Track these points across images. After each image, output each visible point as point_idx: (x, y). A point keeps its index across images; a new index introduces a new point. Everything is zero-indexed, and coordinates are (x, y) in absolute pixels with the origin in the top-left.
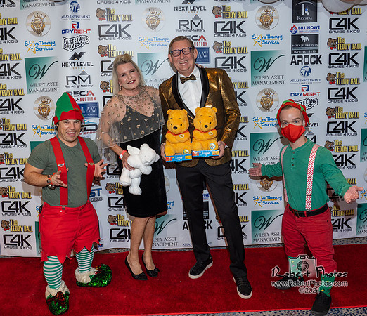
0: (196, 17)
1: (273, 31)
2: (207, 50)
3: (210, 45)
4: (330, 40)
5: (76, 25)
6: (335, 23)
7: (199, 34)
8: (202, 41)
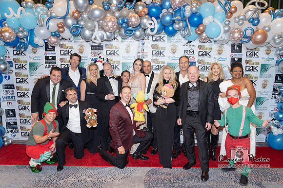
0: (191, 49)
1: (222, 56)
2: (195, 62)
3: (196, 61)
4: (246, 60)
5: (143, 50)
6: (248, 53)
7: (192, 56)
8: (193, 59)
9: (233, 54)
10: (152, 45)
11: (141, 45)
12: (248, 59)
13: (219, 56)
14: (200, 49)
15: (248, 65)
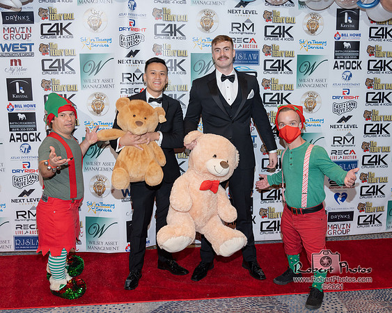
0: (248, 21)
1: (318, 37)
2: (257, 52)
3: (260, 48)
4: (369, 47)
5: (132, 23)
6: (374, 32)
7: (250, 37)
8: (253, 44)
9: (341, 32)
10: (155, 10)
11: (127, 11)
12: (373, 43)
13: (310, 38)
14: (268, 19)
15: (373, 58)
